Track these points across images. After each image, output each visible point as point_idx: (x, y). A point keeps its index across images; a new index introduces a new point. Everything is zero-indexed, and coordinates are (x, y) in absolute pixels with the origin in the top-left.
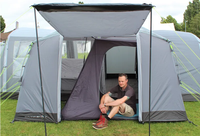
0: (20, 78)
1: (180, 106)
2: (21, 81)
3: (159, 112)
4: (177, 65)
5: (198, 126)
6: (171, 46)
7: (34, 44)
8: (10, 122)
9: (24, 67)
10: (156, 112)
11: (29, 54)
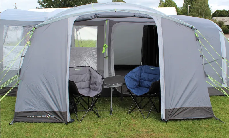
0: (18, 70)
1: (206, 102)
2: (19, 74)
3: (184, 109)
4: (202, 56)
5: (226, 123)
6: (196, 34)
7: (36, 29)
8: (9, 124)
9: (24, 56)
10: (180, 108)
11: (30, 42)
